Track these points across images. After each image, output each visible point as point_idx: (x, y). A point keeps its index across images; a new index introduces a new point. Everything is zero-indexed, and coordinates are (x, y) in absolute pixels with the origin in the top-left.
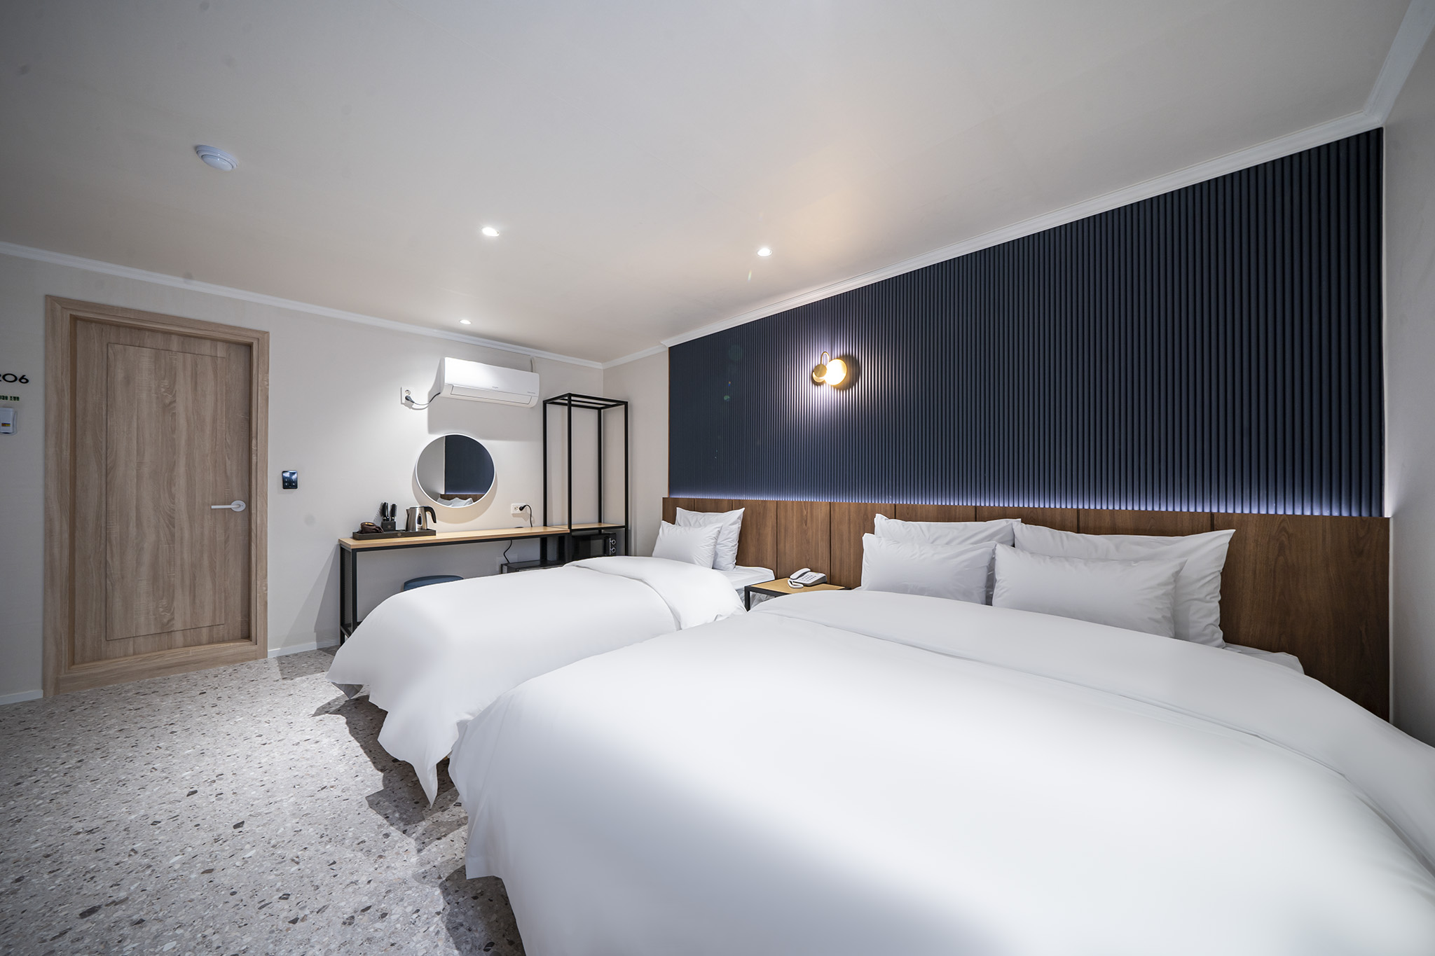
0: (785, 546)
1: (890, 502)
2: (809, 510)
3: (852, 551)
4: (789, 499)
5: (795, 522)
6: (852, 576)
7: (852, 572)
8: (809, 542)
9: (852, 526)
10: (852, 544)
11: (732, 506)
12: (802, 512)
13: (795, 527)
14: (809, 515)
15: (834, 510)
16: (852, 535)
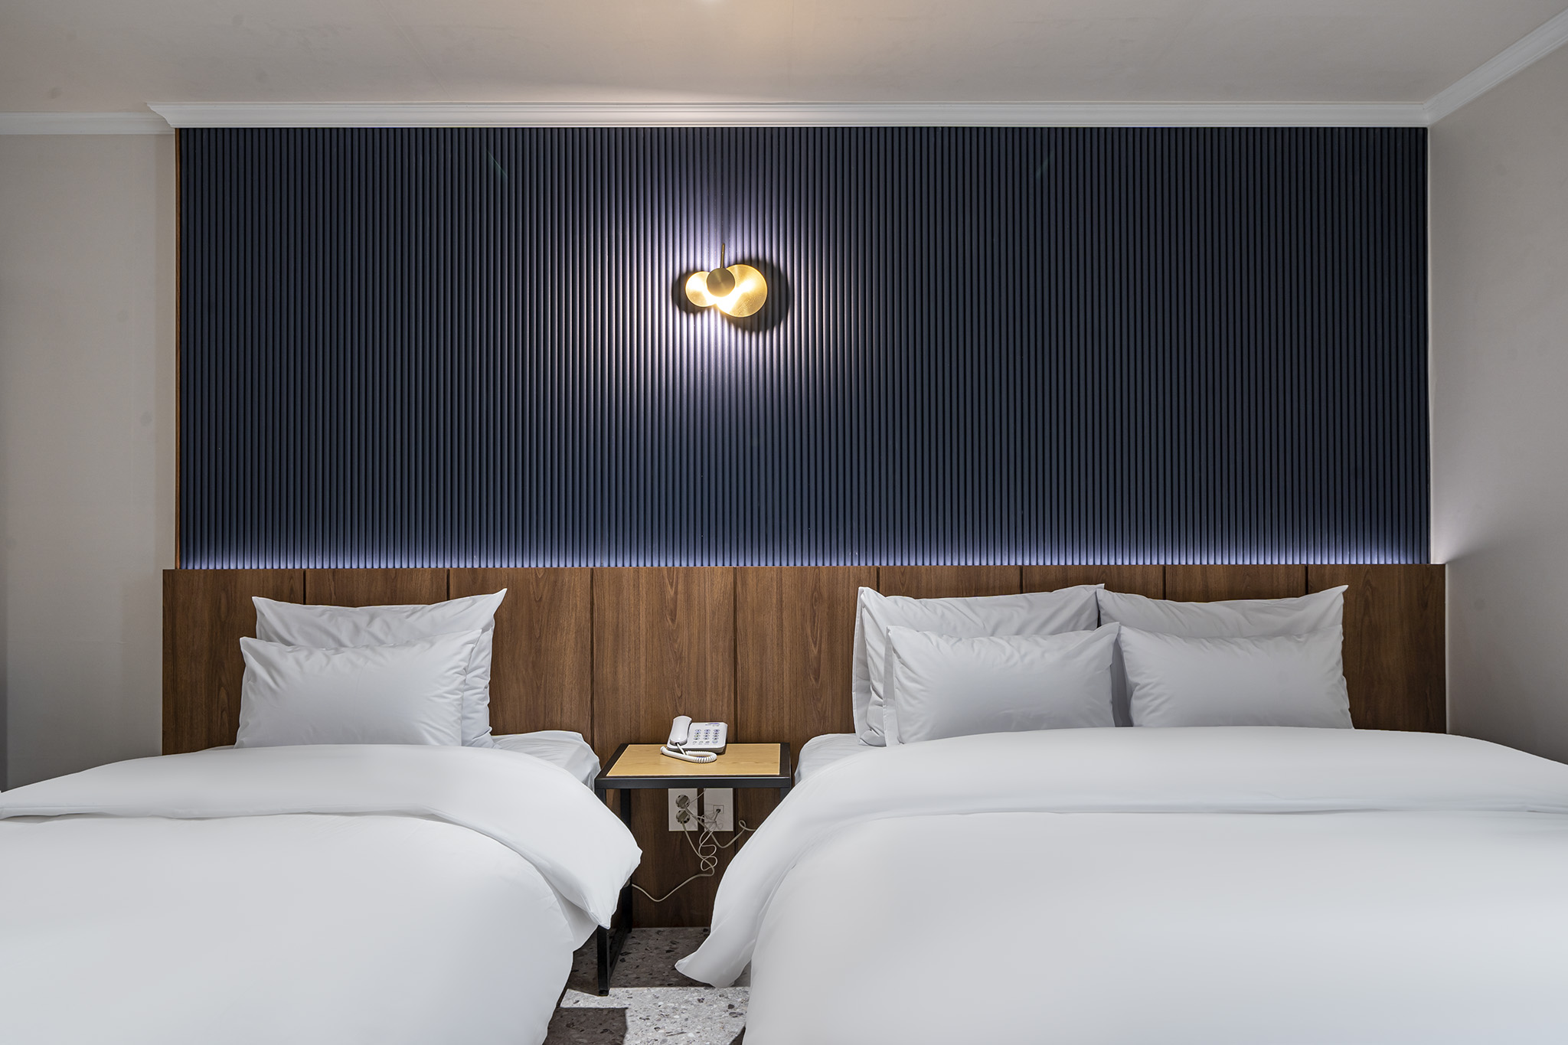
0: (615, 673)
1: (870, 564)
2: (680, 587)
3: (786, 666)
4: (627, 564)
5: (643, 613)
6: (786, 718)
7: (786, 709)
8: (681, 658)
9: (785, 615)
10: (787, 651)
11: (477, 585)
12: (662, 592)
13: (643, 627)
14: (681, 597)
15: (744, 583)
16: (787, 633)
